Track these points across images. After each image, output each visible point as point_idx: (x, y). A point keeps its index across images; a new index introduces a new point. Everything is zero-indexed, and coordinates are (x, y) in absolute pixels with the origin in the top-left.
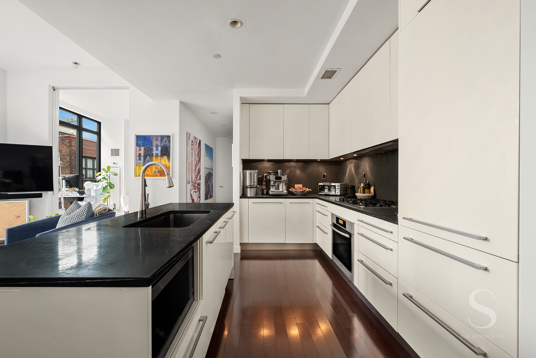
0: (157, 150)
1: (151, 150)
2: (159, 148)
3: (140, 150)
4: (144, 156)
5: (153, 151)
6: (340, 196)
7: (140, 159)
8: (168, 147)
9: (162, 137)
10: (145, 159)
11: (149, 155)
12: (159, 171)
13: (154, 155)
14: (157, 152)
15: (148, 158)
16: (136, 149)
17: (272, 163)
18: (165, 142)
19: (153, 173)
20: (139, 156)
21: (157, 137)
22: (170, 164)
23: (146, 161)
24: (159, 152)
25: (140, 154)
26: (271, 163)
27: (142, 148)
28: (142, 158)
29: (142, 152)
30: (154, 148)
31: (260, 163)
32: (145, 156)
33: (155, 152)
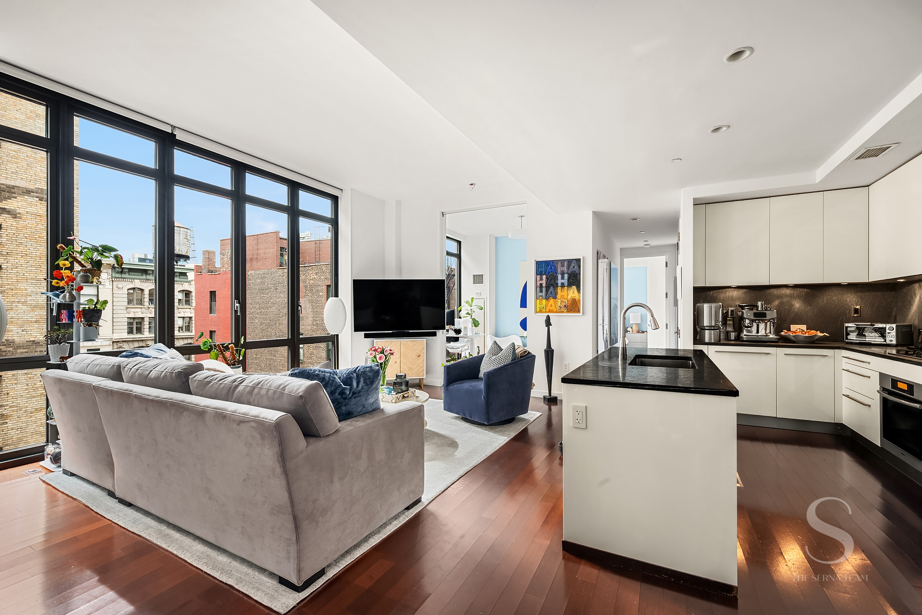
0: (563, 278)
1: (555, 279)
2: (566, 276)
3: (541, 279)
4: (546, 287)
5: (557, 279)
6: (896, 346)
7: (541, 291)
8: (577, 274)
9: (570, 261)
10: (547, 291)
11: (552, 285)
12: (565, 306)
13: (559, 285)
14: (563, 281)
15: (551, 289)
16: (537, 279)
17: (744, 290)
18: (574, 267)
19: (558, 308)
20: (540, 288)
21: (563, 261)
22: (580, 296)
23: (549, 293)
24: (565, 281)
25: (541, 285)
26: (742, 291)
27: (544, 277)
28: (544, 289)
29: (544, 282)
30: (560, 276)
31: (720, 290)
32: (548, 287)
33: (560, 281)
